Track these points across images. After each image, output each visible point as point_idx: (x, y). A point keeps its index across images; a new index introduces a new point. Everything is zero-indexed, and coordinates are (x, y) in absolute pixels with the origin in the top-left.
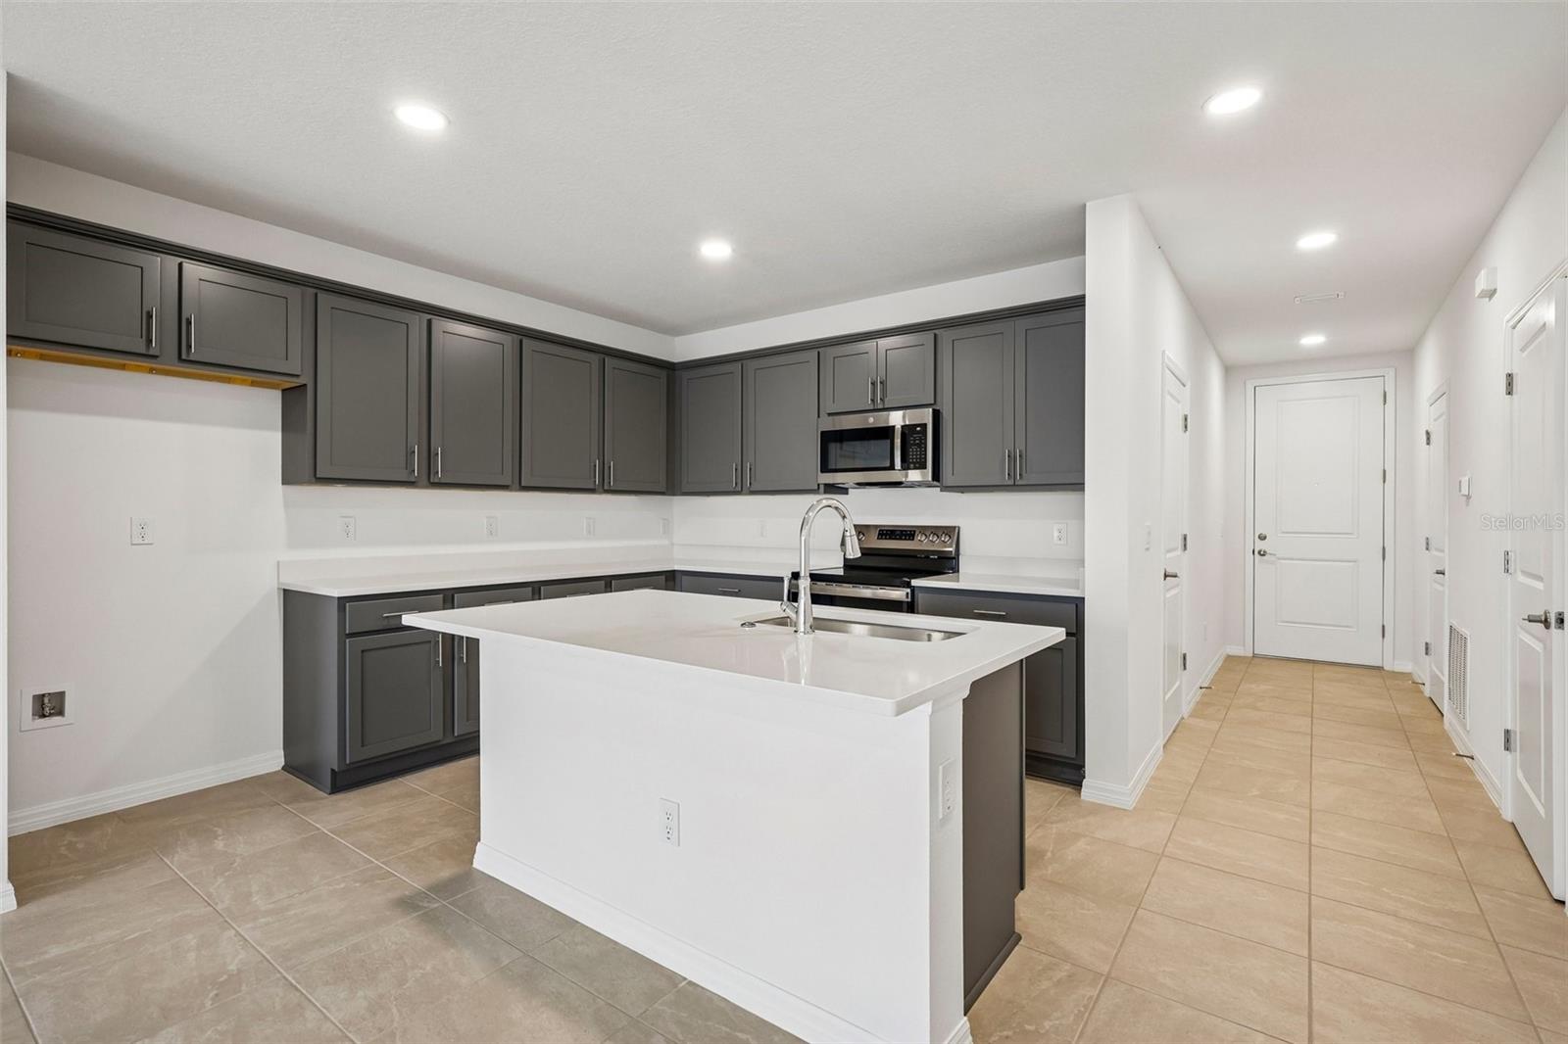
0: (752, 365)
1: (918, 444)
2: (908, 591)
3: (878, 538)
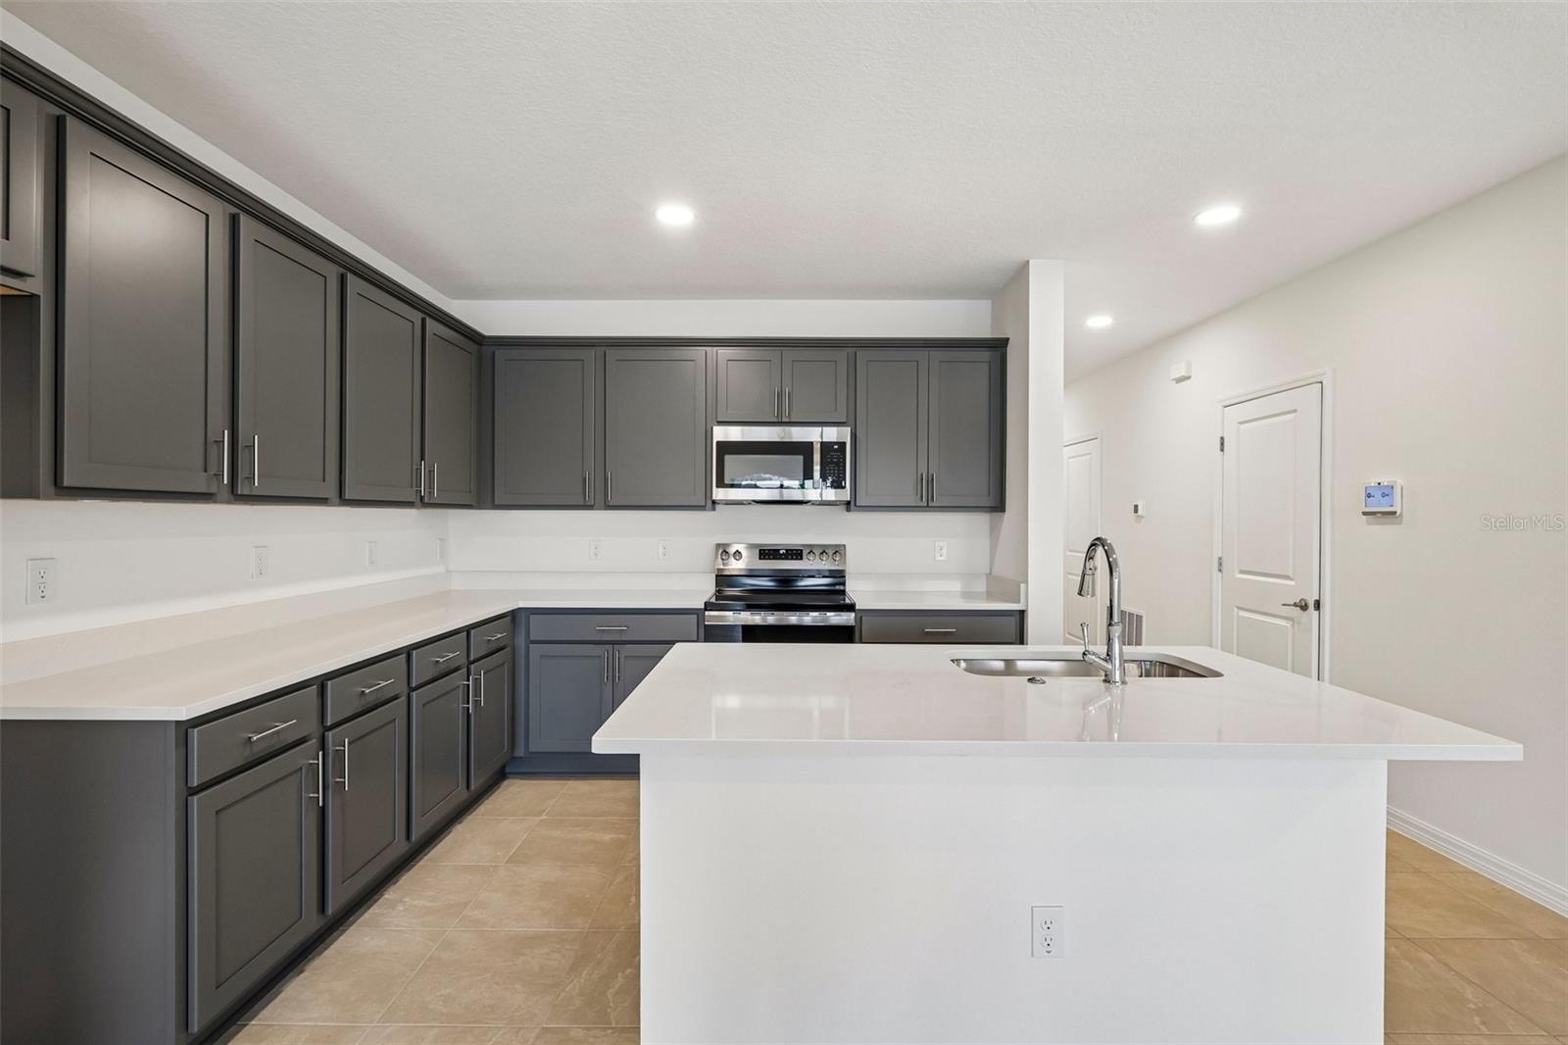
0: (612, 354)
1: (835, 463)
2: (852, 615)
3: (760, 559)
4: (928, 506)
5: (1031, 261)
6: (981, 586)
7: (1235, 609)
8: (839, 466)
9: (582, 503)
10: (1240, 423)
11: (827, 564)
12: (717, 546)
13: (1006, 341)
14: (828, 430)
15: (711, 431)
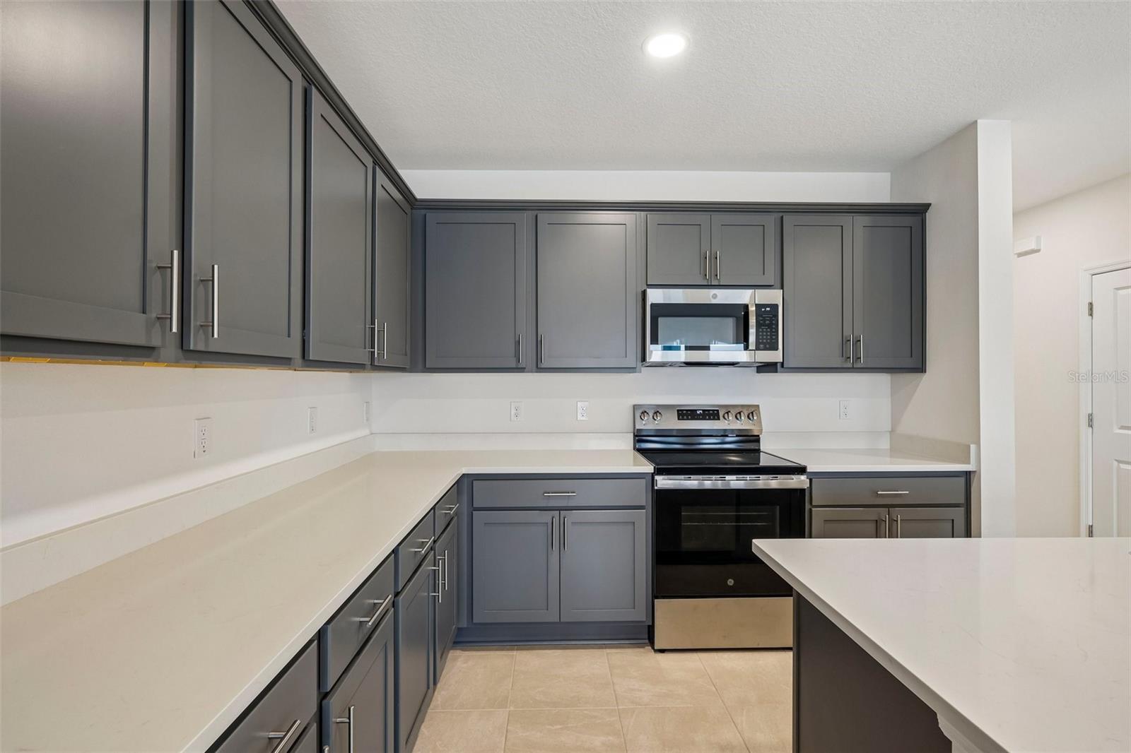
1: (768, 325)
2: (803, 477)
3: (679, 419)
4: (853, 368)
5: (978, 121)
6: (885, 444)
7: (1116, 463)
8: (771, 329)
9: (514, 365)
10: (1118, 289)
11: (743, 424)
12: (635, 407)
13: (926, 207)
14: (759, 292)
15: (644, 293)
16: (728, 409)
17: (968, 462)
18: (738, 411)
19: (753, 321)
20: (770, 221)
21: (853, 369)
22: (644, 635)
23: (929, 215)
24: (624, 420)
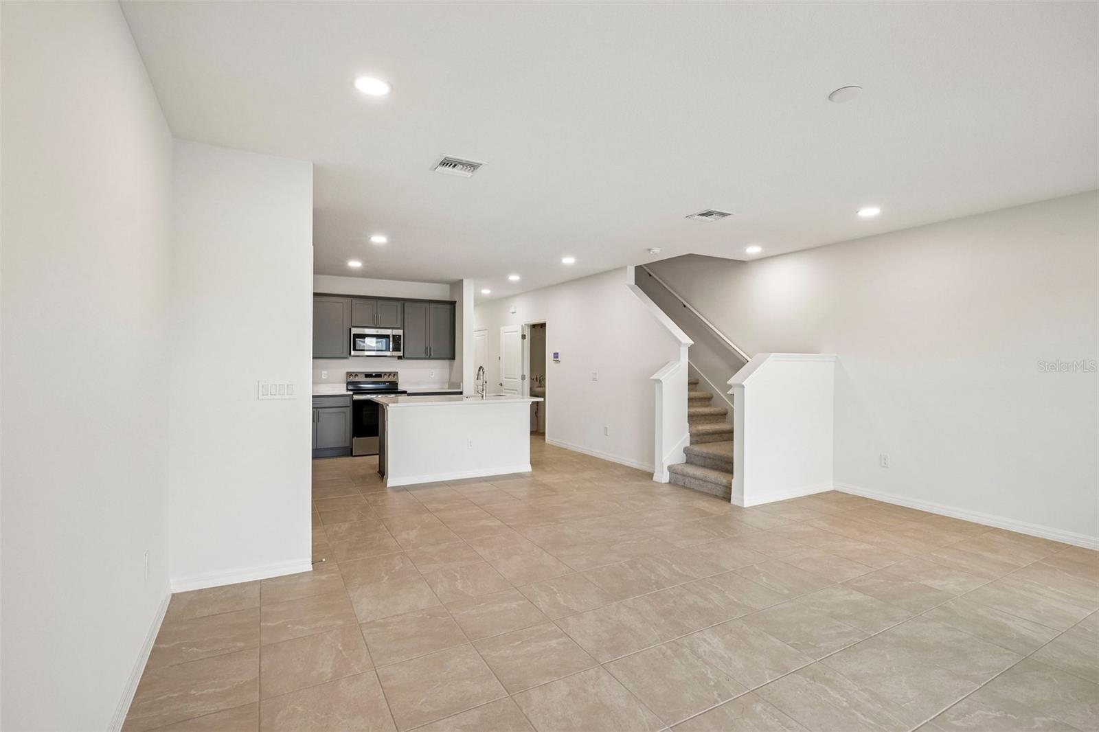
1: (397, 342)
3: (365, 377)
5: (464, 279)
8: (399, 344)
11: (391, 379)
12: (348, 373)
13: (455, 302)
14: (394, 330)
15: (350, 329)
16: (385, 374)
17: (460, 388)
18: (390, 374)
19: (391, 339)
20: (399, 304)
21: (430, 358)
22: (349, 452)
23: (457, 305)
24: (343, 377)
